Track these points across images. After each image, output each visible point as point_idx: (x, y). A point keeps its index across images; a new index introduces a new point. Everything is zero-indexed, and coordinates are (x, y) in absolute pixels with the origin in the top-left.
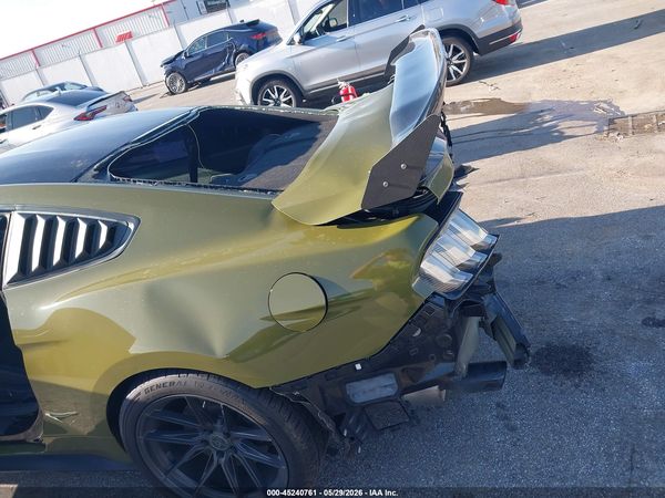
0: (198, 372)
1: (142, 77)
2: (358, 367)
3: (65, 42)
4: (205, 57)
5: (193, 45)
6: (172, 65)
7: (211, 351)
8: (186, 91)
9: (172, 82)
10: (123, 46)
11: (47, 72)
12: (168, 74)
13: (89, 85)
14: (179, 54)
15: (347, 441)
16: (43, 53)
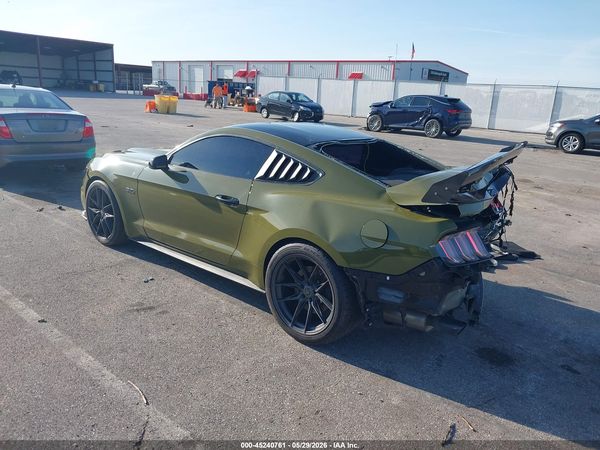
0: (319, 249)
1: (353, 109)
2: (388, 278)
3: (314, 65)
4: (404, 112)
5: (401, 99)
6: (378, 109)
7: (328, 239)
8: (378, 131)
9: (372, 121)
10: (352, 82)
11: (291, 80)
12: (372, 114)
13: (315, 101)
14: (387, 103)
15: (366, 315)
16: (295, 67)
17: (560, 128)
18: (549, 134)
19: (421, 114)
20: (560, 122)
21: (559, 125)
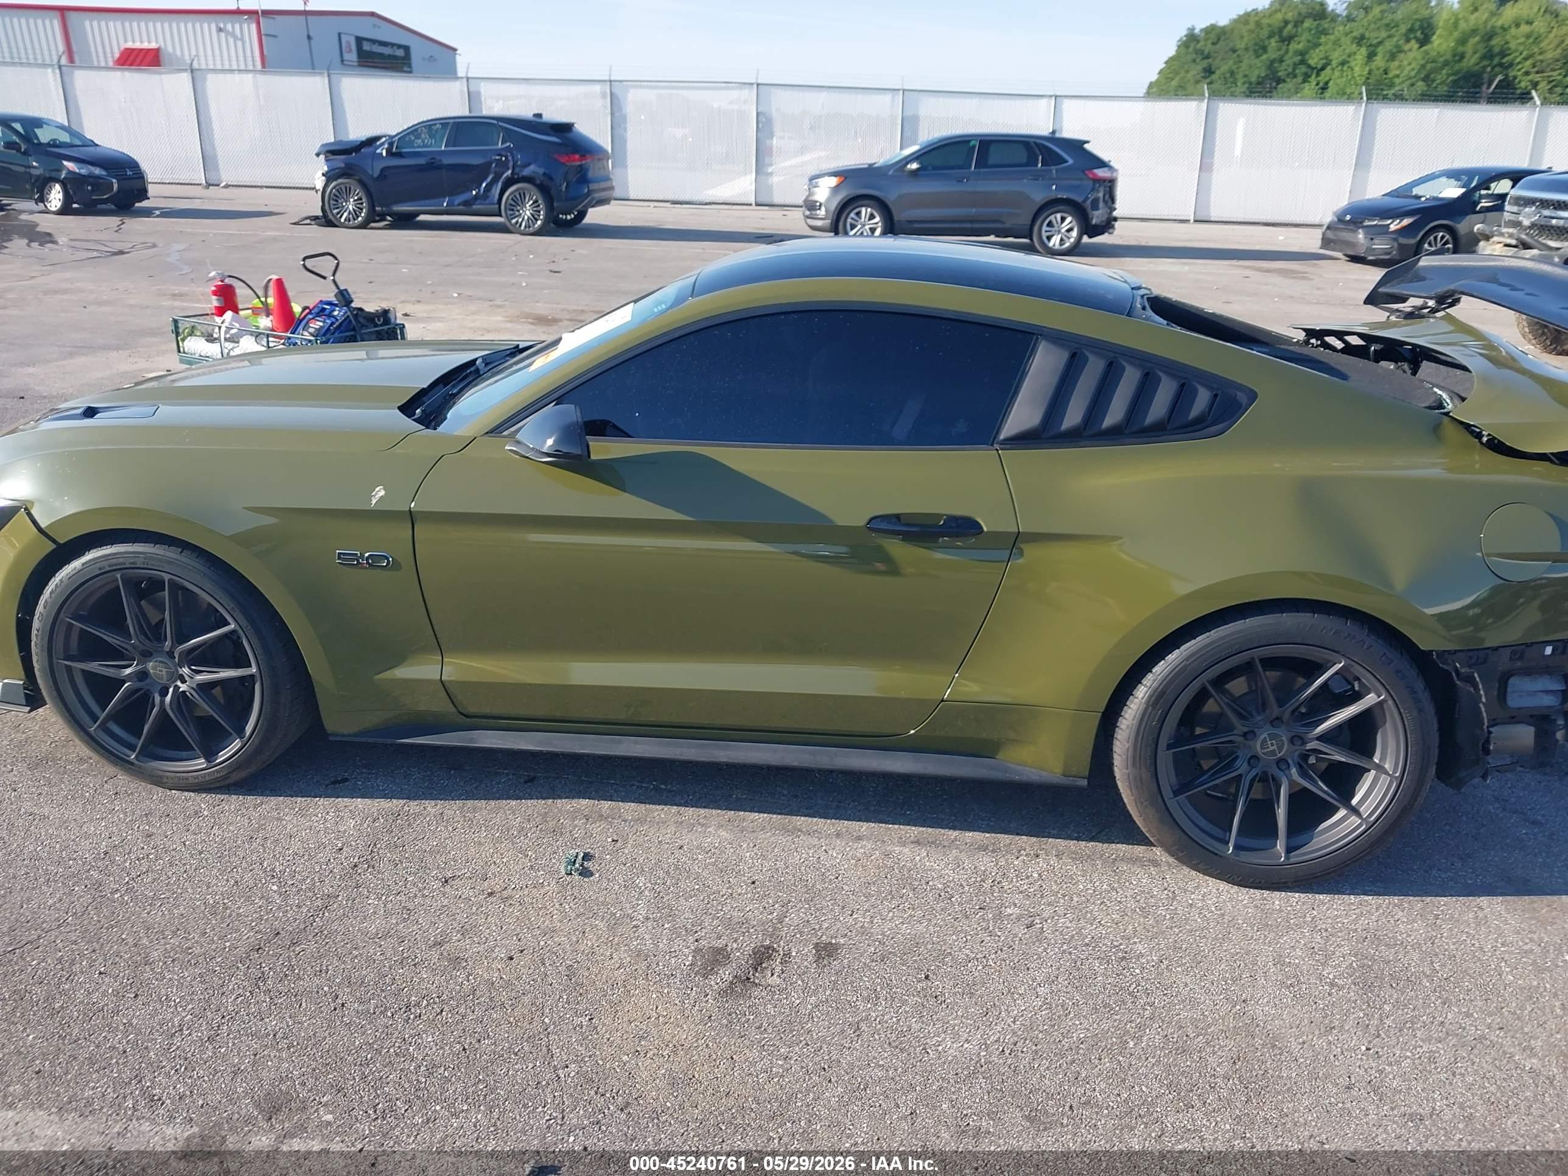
2: (1548, 650)
6: (349, 161)
8: (363, 225)
9: (337, 198)
14: (374, 141)
17: (836, 189)
18: (811, 206)
19: (481, 172)
20: (835, 174)
21: (833, 181)
